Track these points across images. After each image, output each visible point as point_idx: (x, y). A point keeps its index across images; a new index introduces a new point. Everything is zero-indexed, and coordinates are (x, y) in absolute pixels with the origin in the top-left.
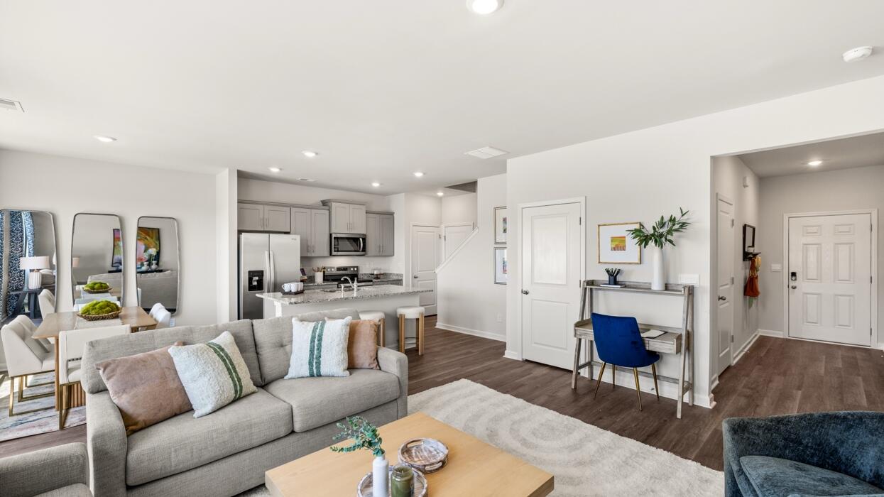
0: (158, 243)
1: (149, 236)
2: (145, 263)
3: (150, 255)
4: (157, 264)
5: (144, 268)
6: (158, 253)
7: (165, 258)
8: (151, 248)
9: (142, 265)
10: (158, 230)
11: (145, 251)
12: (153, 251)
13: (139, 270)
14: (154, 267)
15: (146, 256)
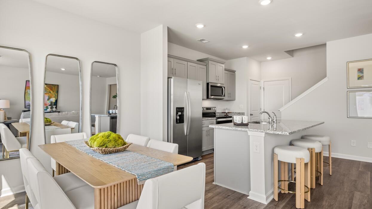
0: (57, 94)
1: (52, 90)
2: (49, 107)
3: (51, 102)
4: (56, 108)
5: (49, 110)
6: (56, 101)
7: (60, 104)
8: (52, 98)
9: (47, 108)
10: (58, 85)
11: (48, 100)
12: (53, 100)
13: (46, 111)
14: (54, 109)
15: (48, 103)
